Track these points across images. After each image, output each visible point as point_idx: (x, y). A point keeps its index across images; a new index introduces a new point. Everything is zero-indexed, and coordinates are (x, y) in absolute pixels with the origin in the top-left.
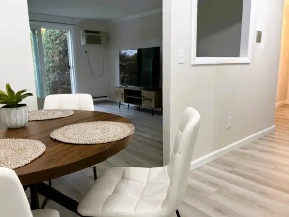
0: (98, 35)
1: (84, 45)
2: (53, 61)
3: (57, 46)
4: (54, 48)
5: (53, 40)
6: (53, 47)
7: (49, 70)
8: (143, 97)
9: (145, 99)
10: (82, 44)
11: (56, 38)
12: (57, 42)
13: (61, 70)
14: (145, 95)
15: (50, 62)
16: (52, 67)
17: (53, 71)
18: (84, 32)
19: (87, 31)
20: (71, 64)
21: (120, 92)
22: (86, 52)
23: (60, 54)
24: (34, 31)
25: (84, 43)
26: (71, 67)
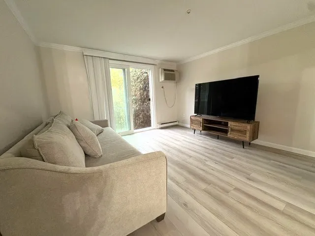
0: (172, 73)
1: (162, 82)
2: (136, 95)
8: (230, 129)
9: (232, 130)
10: (161, 81)
11: (138, 78)
13: (141, 102)
14: (233, 127)
15: (133, 96)
16: (135, 99)
17: (136, 103)
18: (163, 71)
19: (165, 70)
20: (151, 97)
21: (197, 120)
22: (162, 87)
23: (140, 89)
24: (124, 70)
25: (163, 80)
26: (151, 99)
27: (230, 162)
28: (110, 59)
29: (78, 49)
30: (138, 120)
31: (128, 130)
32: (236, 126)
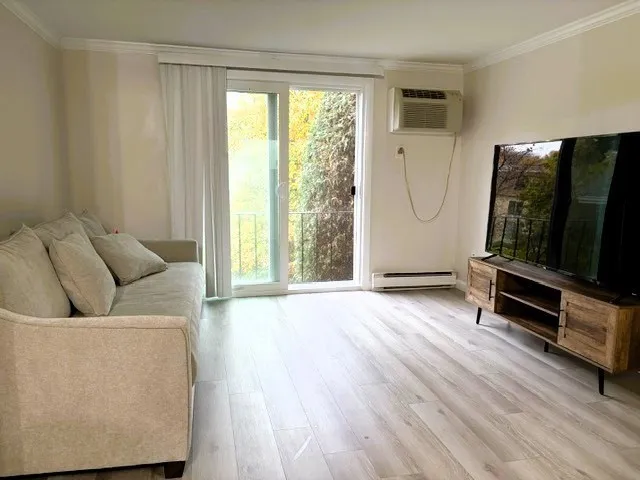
1: (395, 132)
2: (325, 174)
3: (338, 135)
4: (332, 140)
5: (331, 121)
6: (330, 138)
7: (316, 193)
9: (571, 323)
10: (391, 130)
11: (340, 116)
12: (340, 125)
13: (339, 196)
14: (572, 310)
16: (322, 185)
17: (323, 197)
18: (399, 96)
19: (407, 93)
20: (357, 183)
21: (483, 275)
22: (401, 151)
23: (340, 154)
24: (272, 97)
25: (397, 126)
26: (357, 190)
27: (494, 418)
28: (228, 68)
29: (146, 48)
30: (325, 253)
31: (269, 280)
32: (581, 308)
